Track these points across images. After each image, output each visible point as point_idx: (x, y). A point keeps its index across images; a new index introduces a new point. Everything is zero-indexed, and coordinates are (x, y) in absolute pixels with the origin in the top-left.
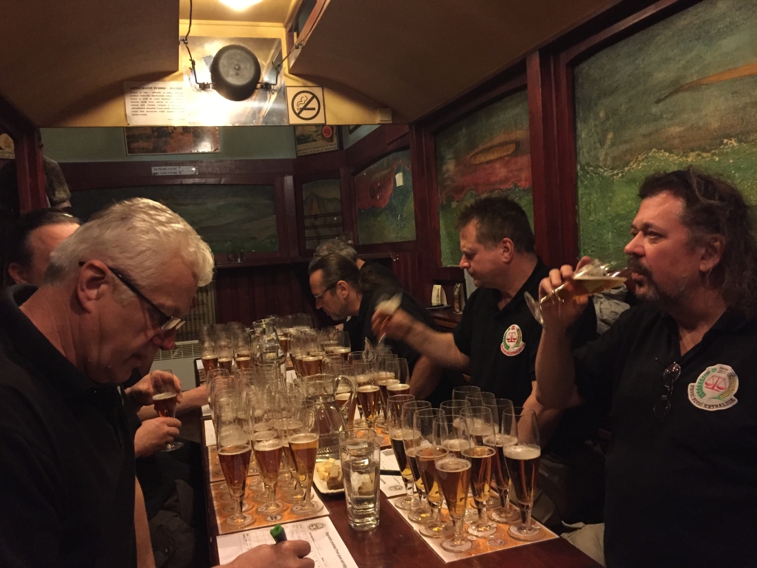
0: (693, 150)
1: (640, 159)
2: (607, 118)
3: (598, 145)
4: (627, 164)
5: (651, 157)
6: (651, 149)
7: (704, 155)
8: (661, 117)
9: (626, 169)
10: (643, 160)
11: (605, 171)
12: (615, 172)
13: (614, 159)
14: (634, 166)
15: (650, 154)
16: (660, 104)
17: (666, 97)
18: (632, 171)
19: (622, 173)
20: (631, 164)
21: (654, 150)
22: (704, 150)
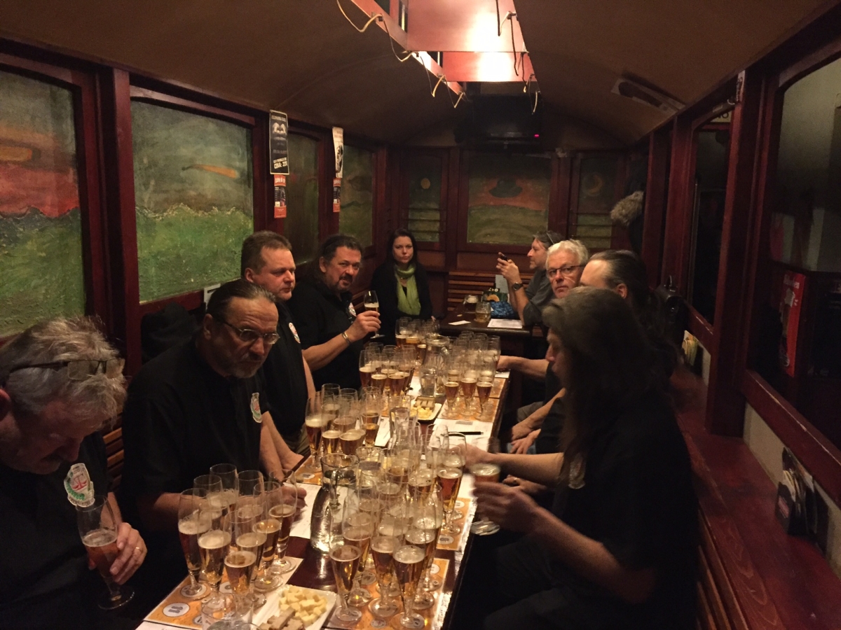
0: (201, 209)
1: (174, 208)
2: (150, 167)
3: (143, 188)
4: (165, 211)
5: (181, 208)
6: (180, 203)
7: (206, 213)
8: (185, 181)
9: (165, 214)
10: (176, 209)
11: (149, 213)
12: (157, 215)
13: (157, 203)
14: (170, 213)
15: (180, 206)
16: (185, 171)
17: (188, 168)
18: (169, 217)
19: (162, 216)
20: (168, 210)
21: (182, 204)
22: (205, 211)
